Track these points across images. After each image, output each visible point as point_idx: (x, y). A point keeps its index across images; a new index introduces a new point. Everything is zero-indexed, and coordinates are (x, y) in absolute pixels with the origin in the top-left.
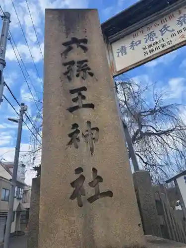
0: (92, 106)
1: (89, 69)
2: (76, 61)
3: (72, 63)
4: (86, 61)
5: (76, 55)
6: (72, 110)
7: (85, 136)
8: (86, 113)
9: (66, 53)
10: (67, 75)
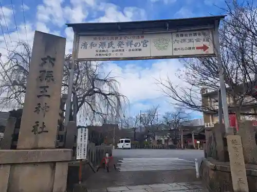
0: (49, 96)
1: (53, 77)
2: (46, 71)
3: (45, 71)
4: (52, 72)
5: (47, 67)
6: (39, 96)
7: (43, 109)
8: (46, 99)
9: (42, 65)
10: (40, 79)
